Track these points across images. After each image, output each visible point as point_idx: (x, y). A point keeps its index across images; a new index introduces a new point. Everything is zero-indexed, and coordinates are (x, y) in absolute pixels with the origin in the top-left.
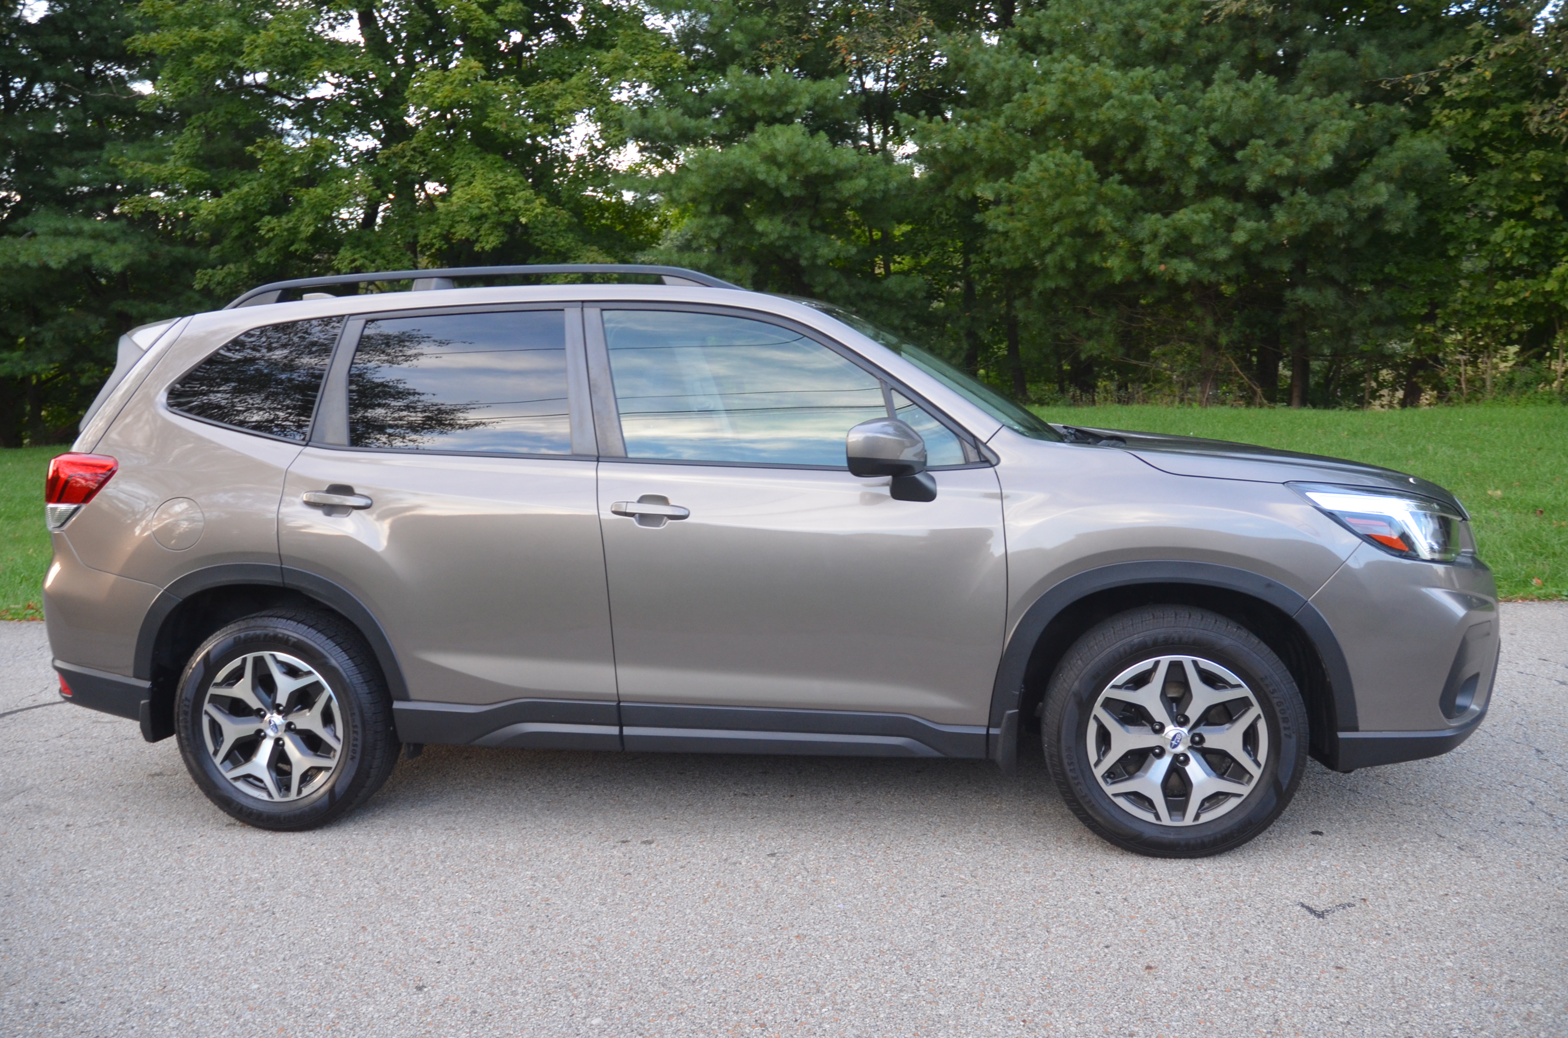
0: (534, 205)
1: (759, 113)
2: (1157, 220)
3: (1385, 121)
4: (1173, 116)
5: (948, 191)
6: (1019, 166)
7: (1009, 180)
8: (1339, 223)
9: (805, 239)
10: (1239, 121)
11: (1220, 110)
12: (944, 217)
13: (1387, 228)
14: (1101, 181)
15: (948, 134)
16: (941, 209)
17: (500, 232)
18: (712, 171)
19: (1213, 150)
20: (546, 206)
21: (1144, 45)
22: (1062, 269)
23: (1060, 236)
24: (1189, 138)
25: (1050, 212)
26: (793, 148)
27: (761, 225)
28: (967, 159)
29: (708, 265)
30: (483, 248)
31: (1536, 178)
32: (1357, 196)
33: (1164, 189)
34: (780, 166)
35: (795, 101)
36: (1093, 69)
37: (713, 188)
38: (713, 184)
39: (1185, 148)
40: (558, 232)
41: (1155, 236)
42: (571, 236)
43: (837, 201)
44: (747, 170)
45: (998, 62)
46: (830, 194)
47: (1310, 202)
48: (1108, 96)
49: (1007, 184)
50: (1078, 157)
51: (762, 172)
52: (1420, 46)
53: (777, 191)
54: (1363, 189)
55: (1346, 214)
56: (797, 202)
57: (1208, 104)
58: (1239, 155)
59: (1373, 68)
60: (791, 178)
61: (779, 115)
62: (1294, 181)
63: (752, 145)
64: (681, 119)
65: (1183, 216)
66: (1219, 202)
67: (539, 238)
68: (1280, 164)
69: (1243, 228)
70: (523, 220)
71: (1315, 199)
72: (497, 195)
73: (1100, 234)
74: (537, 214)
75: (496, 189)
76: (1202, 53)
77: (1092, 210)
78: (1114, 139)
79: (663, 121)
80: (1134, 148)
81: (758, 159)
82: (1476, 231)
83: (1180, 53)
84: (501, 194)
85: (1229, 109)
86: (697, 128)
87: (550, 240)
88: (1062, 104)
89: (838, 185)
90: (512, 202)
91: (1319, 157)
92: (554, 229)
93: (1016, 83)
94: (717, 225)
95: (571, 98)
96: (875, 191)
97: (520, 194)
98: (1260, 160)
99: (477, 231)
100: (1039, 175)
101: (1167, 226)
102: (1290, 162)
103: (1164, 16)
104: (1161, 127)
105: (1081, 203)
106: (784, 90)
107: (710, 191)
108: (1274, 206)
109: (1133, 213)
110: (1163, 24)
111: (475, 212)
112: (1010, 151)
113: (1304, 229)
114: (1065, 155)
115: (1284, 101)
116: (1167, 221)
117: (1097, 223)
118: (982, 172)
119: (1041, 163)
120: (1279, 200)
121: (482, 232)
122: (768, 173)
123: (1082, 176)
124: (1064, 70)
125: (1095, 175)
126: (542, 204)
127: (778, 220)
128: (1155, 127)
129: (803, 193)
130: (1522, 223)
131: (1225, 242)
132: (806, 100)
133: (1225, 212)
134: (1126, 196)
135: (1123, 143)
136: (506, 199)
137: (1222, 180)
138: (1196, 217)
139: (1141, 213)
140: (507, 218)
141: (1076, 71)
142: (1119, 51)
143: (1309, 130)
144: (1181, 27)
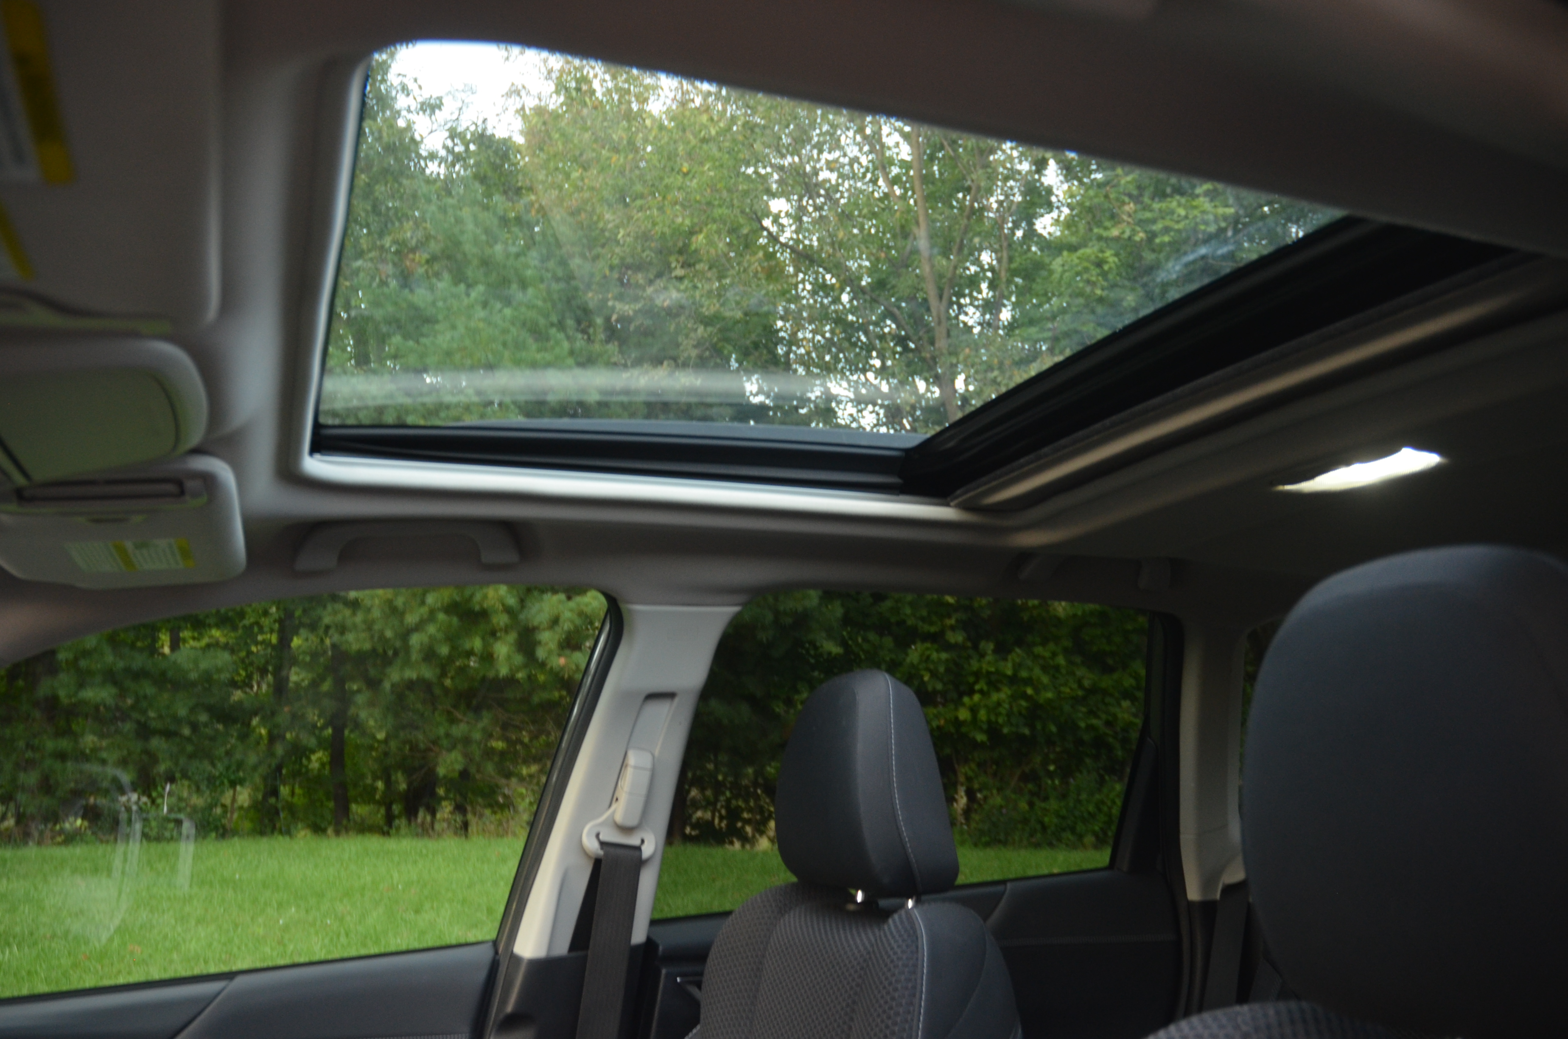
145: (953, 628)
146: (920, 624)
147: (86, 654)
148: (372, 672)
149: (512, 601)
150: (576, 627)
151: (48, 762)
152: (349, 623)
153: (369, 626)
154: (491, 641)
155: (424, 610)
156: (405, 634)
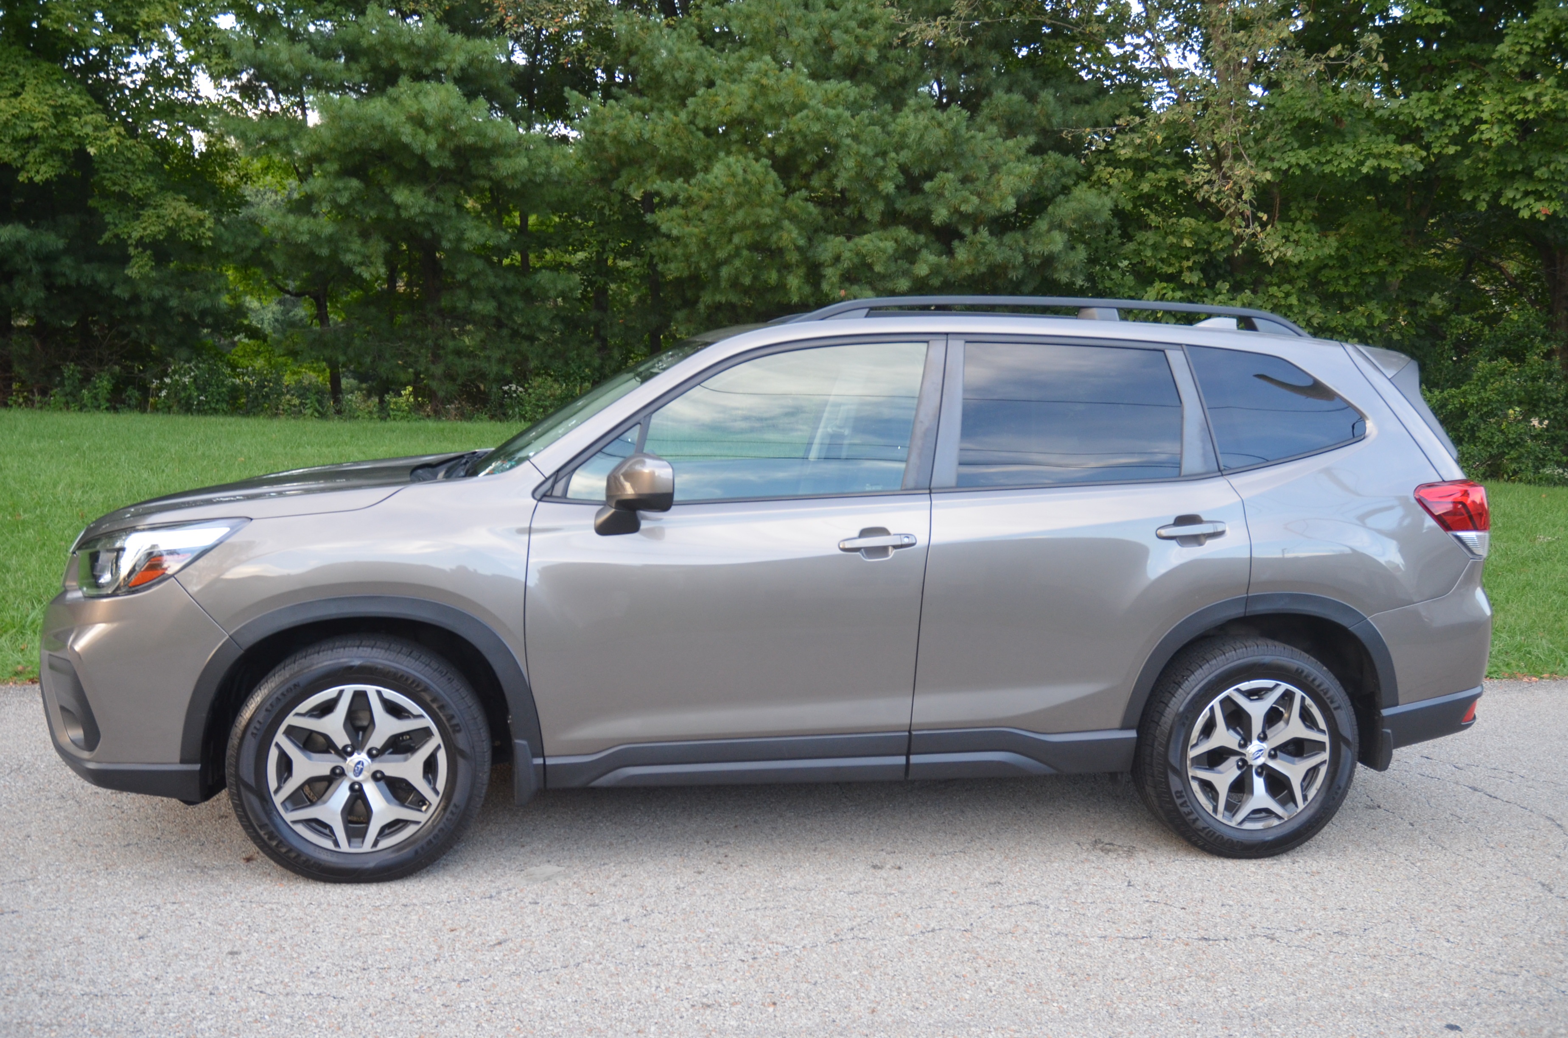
0: (108, 133)
1: (403, 65)
2: (841, 243)
3: (1058, 171)
4: (864, 137)
5: (615, 185)
6: (698, 167)
7: (687, 181)
8: (1014, 267)
9: (450, 218)
10: (930, 151)
11: (913, 137)
12: (607, 212)
13: (1056, 276)
14: (786, 196)
15: (623, 121)
16: (603, 203)
17: (56, 161)
18: (346, 124)
19: (901, 179)
20: (124, 137)
21: (837, 58)
22: (735, 284)
23: (738, 249)
24: (880, 162)
25: (731, 221)
26: (447, 111)
27: (401, 196)
28: (639, 153)
29: (331, 235)
30: (31, 179)
31: (1188, 243)
32: (1032, 241)
33: (848, 211)
34: (428, 130)
35: (447, 57)
36: (787, 74)
37: (344, 144)
38: (346, 140)
39: (874, 172)
40: (133, 173)
41: (837, 259)
42: (151, 178)
43: (490, 179)
44: (389, 129)
45: (680, 51)
46: (484, 171)
47: (990, 242)
48: (804, 106)
49: (686, 185)
50: (766, 167)
51: (407, 134)
52: (1087, 102)
53: (422, 160)
54: (1038, 236)
55: (1020, 259)
56: (444, 176)
57: (899, 128)
58: (928, 186)
59: (1049, 117)
60: (441, 146)
61: (427, 71)
62: (975, 220)
63: (394, 101)
64: (307, 56)
65: (867, 242)
66: (903, 232)
67: (108, 175)
68: (965, 201)
69: (926, 262)
70: (92, 151)
71: (994, 239)
72: (55, 115)
73: (781, 251)
74: (112, 146)
75: (54, 107)
76: (893, 76)
77: (777, 225)
78: (801, 153)
79: (284, 56)
80: (822, 164)
81: (403, 118)
82: (1130, 288)
83: (869, 73)
84: (61, 114)
85: (922, 137)
86: (325, 70)
87: (123, 181)
88: (750, 107)
89: (495, 161)
90: (76, 125)
91: (1003, 199)
92: (129, 167)
93: (700, 76)
94: (345, 189)
95: (161, 9)
96: (535, 174)
97: (89, 118)
98: (947, 193)
99: (23, 156)
100: (725, 179)
101: (850, 250)
102: (975, 200)
103: (859, 31)
104: (855, 146)
105: (767, 215)
106: (435, 42)
107: (339, 147)
108: (956, 243)
109: (814, 232)
110: (857, 39)
111: (23, 131)
112: (688, 149)
113: (983, 269)
114: (754, 162)
115: (972, 137)
116: (851, 245)
117: (780, 238)
118: (655, 169)
119: (729, 166)
120: (961, 237)
121: (30, 158)
122: (414, 136)
123: (770, 187)
124: (759, 71)
125: (782, 189)
126: (119, 134)
127: (419, 192)
128: (848, 146)
129: (452, 165)
130: (1172, 285)
131: (905, 273)
132: (461, 59)
133: (908, 243)
134: (810, 214)
135: (812, 158)
136: (68, 121)
137: (907, 210)
138: (881, 245)
139: (822, 234)
140: (68, 146)
141: (771, 73)
142: (811, 60)
143: (994, 169)
144: (874, 46)
145: (1190, 269)
146: (1160, 264)
147: (475, 275)
148: (689, 294)
149: (802, 242)
150: (854, 264)
151: (450, 358)
152: (671, 254)
153: (687, 257)
154: (785, 273)
155: (731, 247)
156: (717, 265)
